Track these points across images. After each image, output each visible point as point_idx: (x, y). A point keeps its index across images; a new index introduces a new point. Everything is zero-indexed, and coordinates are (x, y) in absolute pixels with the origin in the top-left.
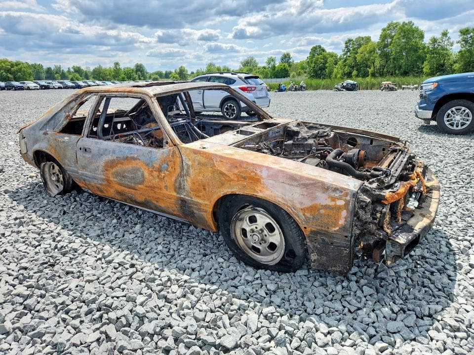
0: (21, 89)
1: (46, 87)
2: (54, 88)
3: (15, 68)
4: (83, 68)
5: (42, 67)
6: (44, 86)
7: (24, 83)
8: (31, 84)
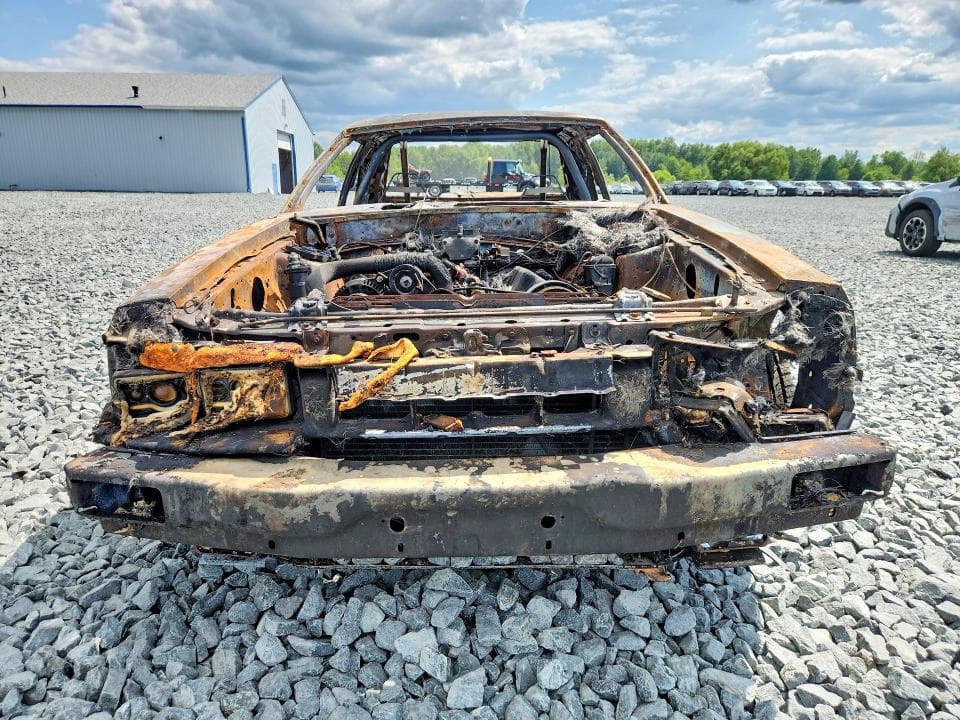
0: (743, 193)
1: (791, 193)
2: (805, 194)
3: (762, 157)
4: (908, 155)
5: (819, 153)
6: (786, 189)
7: (751, 184)
8: (764, 186)
